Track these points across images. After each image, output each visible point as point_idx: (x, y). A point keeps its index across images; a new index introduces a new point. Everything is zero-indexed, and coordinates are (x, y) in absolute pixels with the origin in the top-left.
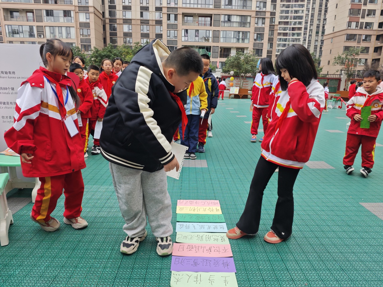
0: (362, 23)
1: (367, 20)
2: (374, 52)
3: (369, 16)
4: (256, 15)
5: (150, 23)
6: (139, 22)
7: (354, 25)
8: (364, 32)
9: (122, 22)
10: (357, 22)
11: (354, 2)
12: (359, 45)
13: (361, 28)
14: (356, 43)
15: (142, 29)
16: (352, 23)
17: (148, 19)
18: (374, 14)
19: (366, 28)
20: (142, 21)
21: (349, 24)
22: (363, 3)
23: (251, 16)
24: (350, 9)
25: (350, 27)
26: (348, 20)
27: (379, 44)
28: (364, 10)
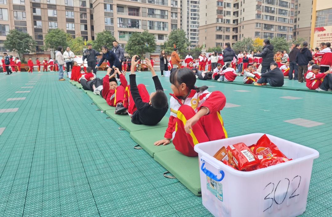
0: (224, 20)
1: (227, 17)
2: (233, 39)
3: (228, 15)
4: (172, 10)
5: (75, 9)
6: (64, 8)
7: (220, 20)
8: (226, 25)
9: (46, 7)
10: (222, 19)
11: (219, 5)
12: (224, 34)
13: (224, 23)
14: (223, 33)
15: (67, 15)
16: (219, 19)
17: (72, 6)
18: (230, 14)
19: (227, 22)
20: (67, 8)
21: (218, 19)
22: (223, 7)
23: (168, 11)
24: (217, 10)
25: (218, 21)
26: (216, 17)
27: (234, 33)
28: (225, 11)
